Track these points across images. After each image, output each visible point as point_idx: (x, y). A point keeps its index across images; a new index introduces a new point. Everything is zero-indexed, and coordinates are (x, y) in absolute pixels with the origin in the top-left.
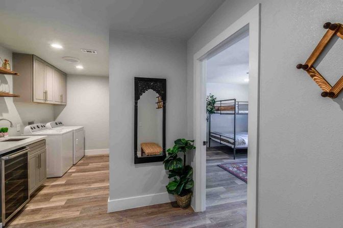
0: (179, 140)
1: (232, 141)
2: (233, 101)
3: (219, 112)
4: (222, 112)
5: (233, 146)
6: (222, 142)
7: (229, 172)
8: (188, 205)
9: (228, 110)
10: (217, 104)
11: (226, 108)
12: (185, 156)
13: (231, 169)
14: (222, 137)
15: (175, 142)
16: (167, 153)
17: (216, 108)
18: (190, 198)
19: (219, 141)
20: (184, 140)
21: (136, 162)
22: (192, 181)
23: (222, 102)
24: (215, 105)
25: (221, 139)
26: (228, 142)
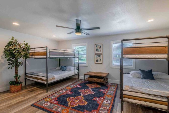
1: (45, 79)
2: (46, 48)
3: (34, 57)
4: (36, 57)
5: (46, 83)
6: (36, 80)
9: (41, 55)
11: (40, 54)
14: (36, 76)
17: (31, 54)
19: (34, 80)
23: (36, 49)
24: (30, 52)
25: (35, 78)
26: (42, 80)
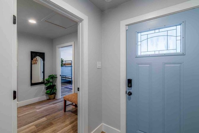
0: (51, 75)
1: (70, 78)
2: (71, 61)
3: (65, 66)
4: (66, 66)
5: (71, 80)
6: (66, 79)
7: (69, 88)
8: (54, 98)
9: (69, 65)
10: (64, 63)
11: (68, 64)
12: (53, 81)
13: (70, 88)
14: (66, 77)
15: (49, 76)
16: (45, 80)
17: (64, 64)
18: (55, 96)
19: (65, 79)
20: (52, 75)
21: (31, 85)
22: (56, 89)
23: (66, 62)
24: (63, 63)
25: (66, 78)
26: (69, 78)
